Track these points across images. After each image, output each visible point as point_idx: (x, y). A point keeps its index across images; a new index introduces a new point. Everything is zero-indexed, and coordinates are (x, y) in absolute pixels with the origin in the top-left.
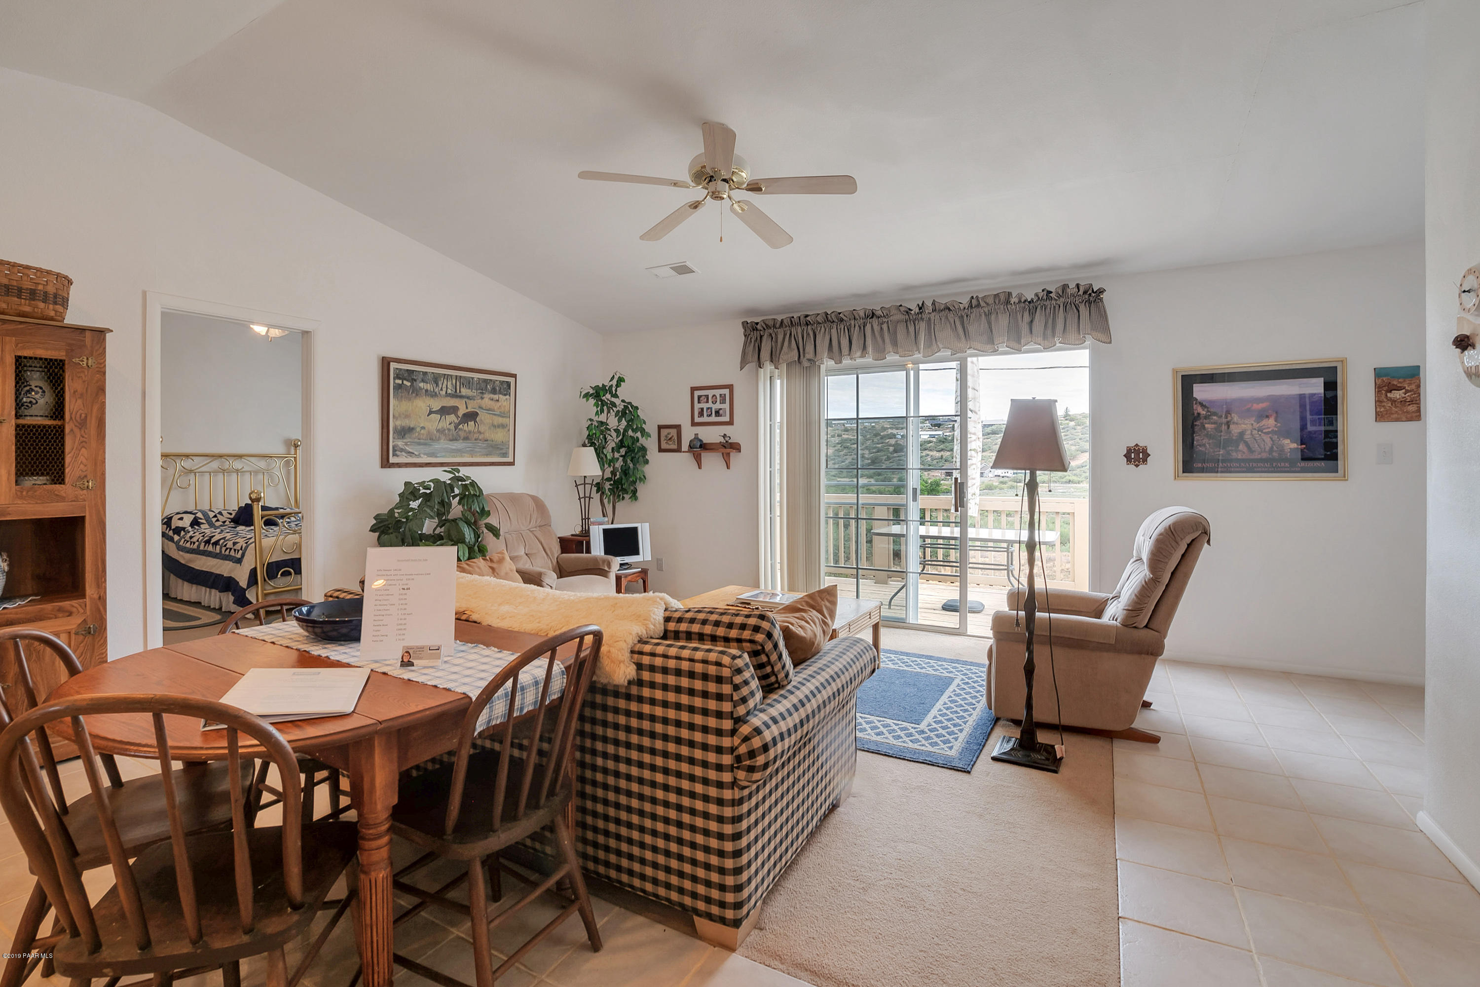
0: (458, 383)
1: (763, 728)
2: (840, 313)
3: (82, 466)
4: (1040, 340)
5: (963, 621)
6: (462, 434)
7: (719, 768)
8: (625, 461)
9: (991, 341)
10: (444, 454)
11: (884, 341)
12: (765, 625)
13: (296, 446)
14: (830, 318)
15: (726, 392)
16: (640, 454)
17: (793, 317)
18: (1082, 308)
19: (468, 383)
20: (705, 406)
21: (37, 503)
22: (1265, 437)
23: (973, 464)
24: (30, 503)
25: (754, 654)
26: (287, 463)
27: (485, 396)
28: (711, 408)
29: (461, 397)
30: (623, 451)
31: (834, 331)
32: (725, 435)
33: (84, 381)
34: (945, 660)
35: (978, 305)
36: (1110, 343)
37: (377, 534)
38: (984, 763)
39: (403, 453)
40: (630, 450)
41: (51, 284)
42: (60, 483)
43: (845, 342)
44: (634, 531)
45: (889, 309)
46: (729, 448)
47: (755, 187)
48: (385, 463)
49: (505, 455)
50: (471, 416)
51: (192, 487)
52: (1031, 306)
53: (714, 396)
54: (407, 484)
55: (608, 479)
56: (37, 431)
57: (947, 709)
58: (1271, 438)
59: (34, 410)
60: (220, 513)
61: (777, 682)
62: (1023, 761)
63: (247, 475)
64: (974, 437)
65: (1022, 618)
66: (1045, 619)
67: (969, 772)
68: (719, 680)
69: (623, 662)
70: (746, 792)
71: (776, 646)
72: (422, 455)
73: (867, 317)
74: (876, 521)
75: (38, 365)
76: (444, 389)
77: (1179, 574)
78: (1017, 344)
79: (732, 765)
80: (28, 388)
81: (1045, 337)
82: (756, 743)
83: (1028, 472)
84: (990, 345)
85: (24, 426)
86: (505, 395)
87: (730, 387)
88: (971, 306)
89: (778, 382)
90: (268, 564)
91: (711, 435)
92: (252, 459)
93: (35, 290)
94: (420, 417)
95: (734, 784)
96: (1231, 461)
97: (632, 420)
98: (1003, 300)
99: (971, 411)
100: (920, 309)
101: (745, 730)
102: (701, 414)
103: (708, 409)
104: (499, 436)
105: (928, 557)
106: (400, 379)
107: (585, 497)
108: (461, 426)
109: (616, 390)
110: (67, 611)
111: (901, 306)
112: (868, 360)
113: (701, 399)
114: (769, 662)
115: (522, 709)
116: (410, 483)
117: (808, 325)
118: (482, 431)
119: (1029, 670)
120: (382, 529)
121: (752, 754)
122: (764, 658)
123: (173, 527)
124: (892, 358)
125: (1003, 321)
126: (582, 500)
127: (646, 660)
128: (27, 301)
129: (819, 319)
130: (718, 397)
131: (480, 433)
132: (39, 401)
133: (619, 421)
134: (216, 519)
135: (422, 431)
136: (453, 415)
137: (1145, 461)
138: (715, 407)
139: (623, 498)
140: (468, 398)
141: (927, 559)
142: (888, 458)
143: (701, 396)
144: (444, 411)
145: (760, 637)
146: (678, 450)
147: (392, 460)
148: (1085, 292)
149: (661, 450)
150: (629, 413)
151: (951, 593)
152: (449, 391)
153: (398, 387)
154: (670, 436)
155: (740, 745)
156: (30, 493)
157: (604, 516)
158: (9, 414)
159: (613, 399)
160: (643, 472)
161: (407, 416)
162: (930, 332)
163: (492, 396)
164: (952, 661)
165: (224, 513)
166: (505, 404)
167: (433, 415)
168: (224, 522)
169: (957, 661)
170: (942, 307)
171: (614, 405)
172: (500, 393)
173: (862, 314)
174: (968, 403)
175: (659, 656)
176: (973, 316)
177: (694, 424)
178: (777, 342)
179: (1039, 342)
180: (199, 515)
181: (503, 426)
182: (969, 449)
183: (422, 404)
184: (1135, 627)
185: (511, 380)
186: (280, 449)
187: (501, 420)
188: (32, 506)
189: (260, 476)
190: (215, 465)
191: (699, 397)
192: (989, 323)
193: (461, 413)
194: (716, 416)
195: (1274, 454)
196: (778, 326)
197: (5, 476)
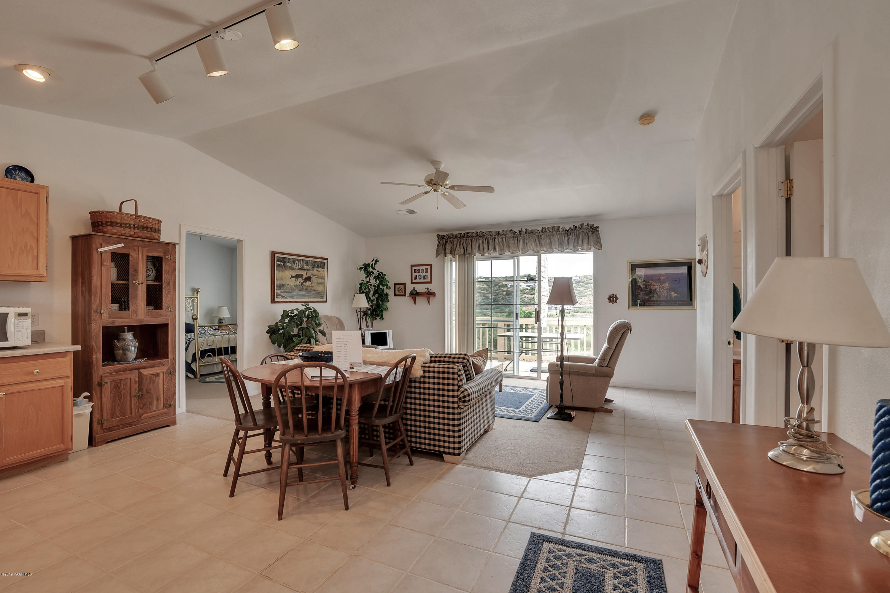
0: (303, 263)
1: (468, 389)
2: (483, 232)
3: (168, 302)
4: (572, 248)
5: (539, 375)
6: (305, 287)
7: (453, 402)
8: (377, 300)
9: (551, 247)
10: (297, 297)
11: (503, 246)
12: (466, 357)
13: (198, 292)
14: (479, 235)
15: (429, 267)
16: (385, 297)
17: (461, 233)
18: (590, 234)
19: (307, 263)
20: (418, 274)
21: (153, 318)
22: (665, 291)
23: (544, 302)
24: (150, 318)
25: (464, 367)
27: (314, 269)
28: (421, 275)
29: (304, 270)
30: (377, 295)
31: (481, 241)
32: (428, 288)
33: (169, 266)
34: (530, 389)
35: (545, 232)
36: (602, 250)
37: (269, 334)
38: (544, 419)
39: (280, 296)
40: (380, 295)
42: (161, 309)
43: (486, 246)
44: (385, 333)
45: (506, 231)
46: (429, 294)
47: (452, 188)
48: (273, 301)
49: (323, 297)
50: (308, 279)
52: (568, 232)
53: (422, 269)
54: (284, 311)
55: (370, 309)
56: (151, 287)
57: (530, 404)
58: (667, 292)
59: (149, 278)
61: (470, 377)
62: (559, 418)
64: (544, 290)
65: (559, 364)
66: (567, 364)
67: (538, 422)
68: (453, 373)
69: (419, 370)
70: (462, 410)
71: (470, 364)
72: (288, 298)
73: (496, 235)
74: (499, 329)
75: (154, 260)
76: (297, 266)
77: (619, 345)
78: (562, 251)
79: (458, 401)
81: (574, 247)
82: (466, 393)
83: (561, 305)
84: (551, 250)
85: (149, 285)
86: (323, 268)
87: (430, 265)
88: (542, 231)
89: (454, 263)
91: (421, 288)
94: (287, 279)
95: (458, 407)
96: (651, 301)
97: (382, 281)
98: (557, 229)
99: (543, 277)
100: (520, 232)
101: (462, 389)
102: (416, 278)
103: (419, 275)
104: (320, 288)
105: (524, 347)
106: (279, 262)
107: (360, 318)
108: (304, 284)
109: (374, 266)
110: (162, 364)
111: (511, 230)
112: (497, 254)
113: (416, 270)
114: (468, 370)
115: (389, 382)
116: (286, 310)
117: (468, 237)
118: (313, 286)
119: (562, 384)
120: (271, 332)
121: (464, 397)
122: (466, 368)
124: (507, 253)
125: (556, 239)
126: (359, 319)
127: (427, 369)
128: (150, 232)
129: (474, 235)
130: (424, 270)
131: (312, 286)
132: (151, 274)
133: (376, 281)
135: (288, 286)
136: (301, 278)
137: (616, 301)
138: (423, 275)
139: (376, 319)
140: (307, 270)
141: (523, 348)
142: (503, 299)
143: (416, 269)
144: (297, 276)
145: (465, 361)
146: (404, 295)
147: (276, 300)
148: (591, 228)
149: (395, 295)
150: (381, 277)
151: (534, 365)
152: (299, 267)
153: (279, 265)
154: (400, 289)
155: (460, 394)
156: (151, 313)
157: (367, 327)
158: (145, 280)
159: (373, 270)
160: (386, 306)
161: (282, 279)
162: (524, 243)
163: (317, 269)
164: (534, 389)
166: (323, 272)
167: (292, 279)
169: (536, 389)
170: (530, 231)
171: (373, 273)
172: (321, 268)
173: (494, 233)
174: (542, 274)
175: (432, 367)
176: (543, 236)
177: (412, 283)
178: (453, 244)
179: (571, 249)
181: (322, 283)
182: (542, 295)
183: (288, 273)
184: (603, 366)
185: (325, 261)
187: (321, 281)
191: (415, 270)
192: (550, 239)
193: (304, 277)
194: (423, 279)
195: (668, 298)
196: (454, 237)
197: (143, 306)
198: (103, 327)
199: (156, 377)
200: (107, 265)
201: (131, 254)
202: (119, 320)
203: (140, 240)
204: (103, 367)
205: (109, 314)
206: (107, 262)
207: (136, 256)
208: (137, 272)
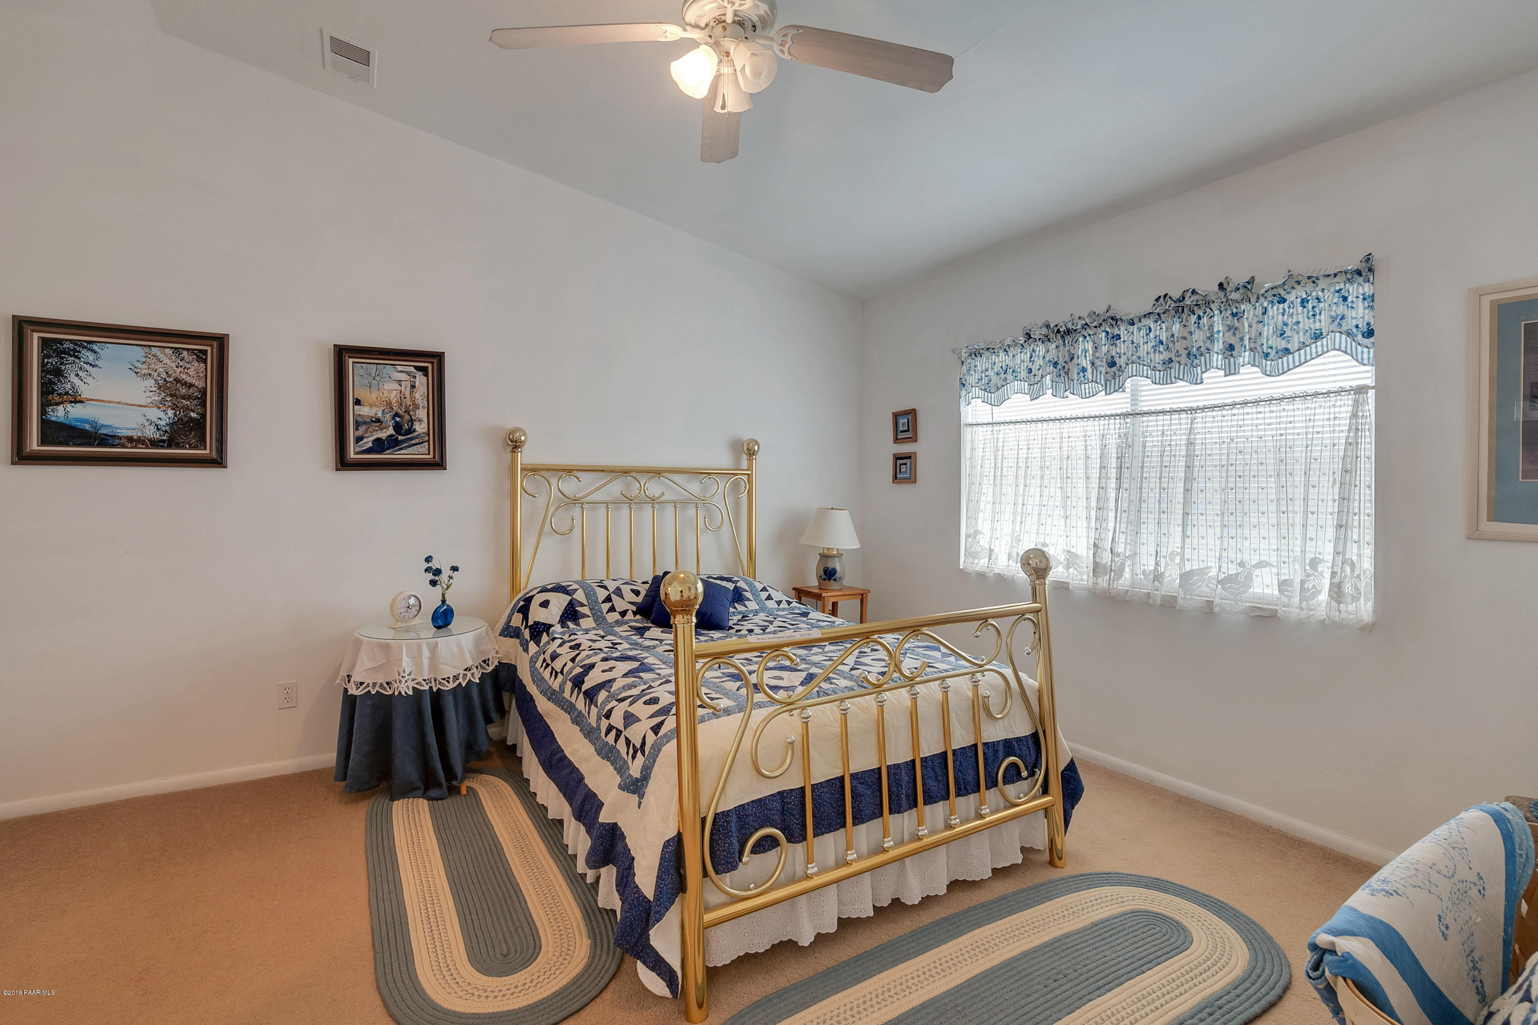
13: (751, 454)
26: (736, 486)
51: (577, 531)
60: (618, 592)
63: (670, 509)
90: (716, 815)
92: (678, 478)
123: (530, 623)
134: (608, 605)
165: (626, 590)
168: (623, 614)
180: (580, 596)
186: (722, 459)
189: (691, 511)
190: (615, 488)
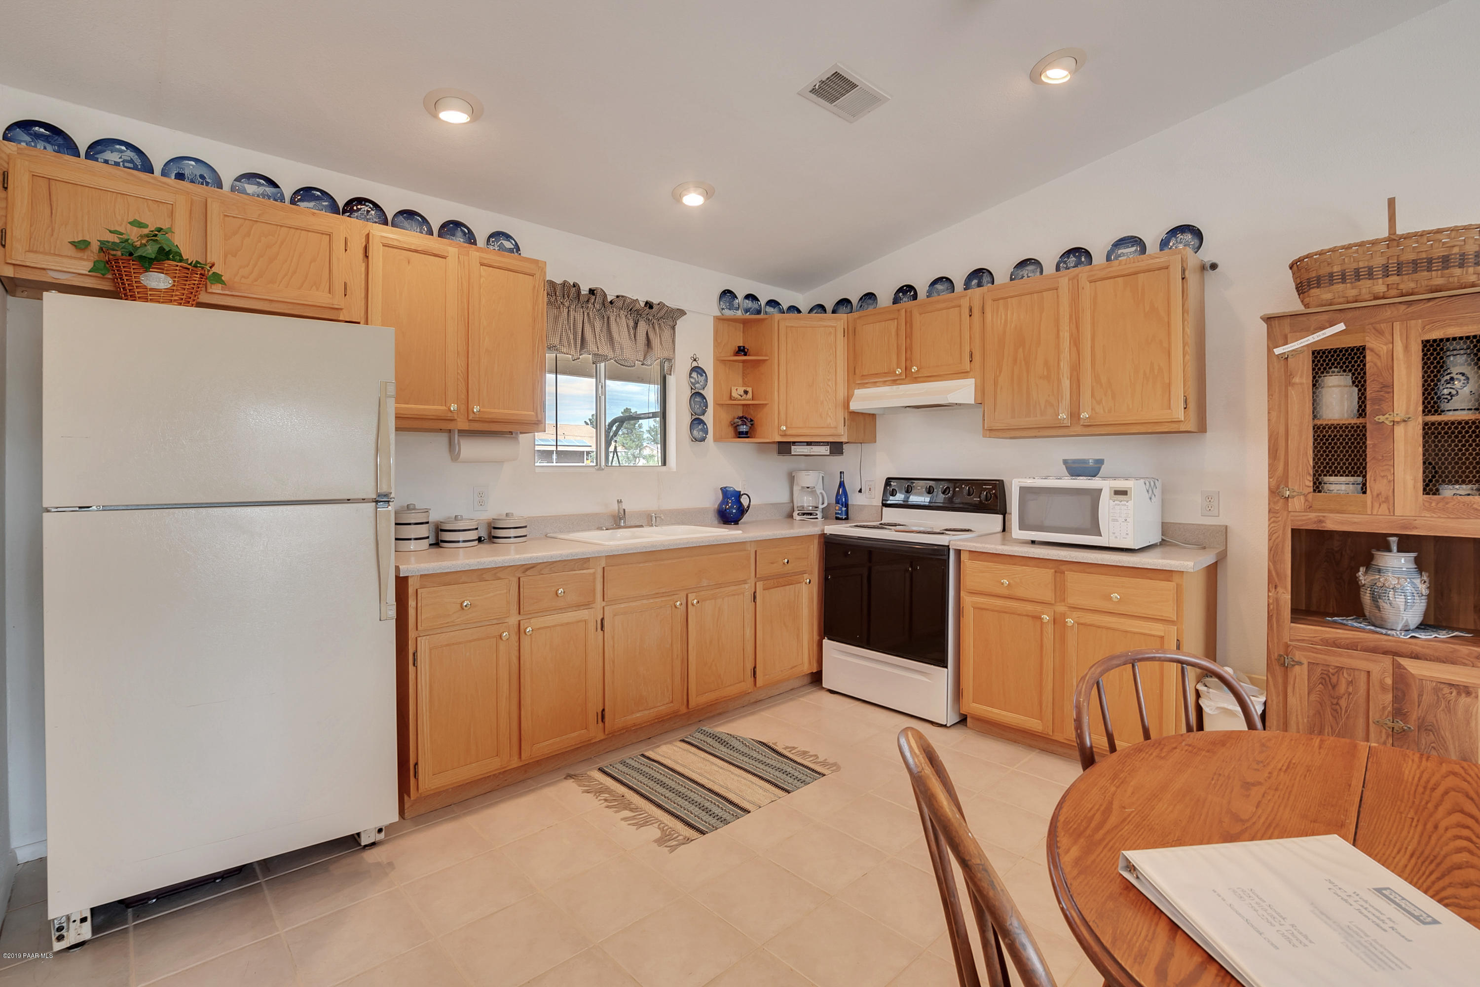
21: (1449, 518)
24: (1439, 517)
41: (1471, 241)
56: (1450, 428)
59: (1455, 403)
75: (1458, 347)
80: (1448, 377)
85: (1433, 424)
93: (1448, 256)
128: (1439, 272)
132: (1459, 391)
156: (1440, 505)
158: (1416, 409)
188: (1443, 520)
197: (1410, 484)
198: (1292, 530)
199: (1459, 694)
200: (1301, 384)
201: (1368, 345)
202: (1338, 517)
203: (1400, 303)
204: (1293, 625)
205: (1306, 500)
206: (1301, 377)
207: (1383, 349)
208: (1390, 390)
